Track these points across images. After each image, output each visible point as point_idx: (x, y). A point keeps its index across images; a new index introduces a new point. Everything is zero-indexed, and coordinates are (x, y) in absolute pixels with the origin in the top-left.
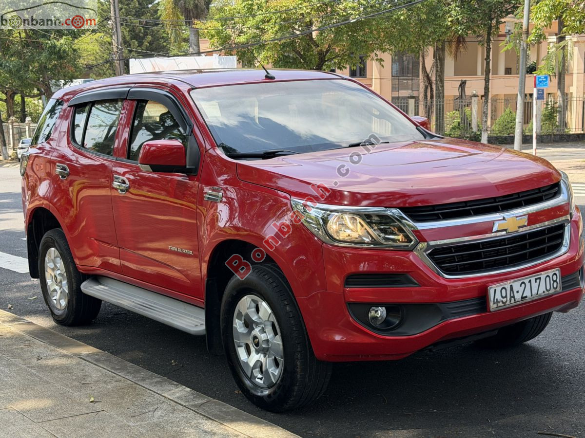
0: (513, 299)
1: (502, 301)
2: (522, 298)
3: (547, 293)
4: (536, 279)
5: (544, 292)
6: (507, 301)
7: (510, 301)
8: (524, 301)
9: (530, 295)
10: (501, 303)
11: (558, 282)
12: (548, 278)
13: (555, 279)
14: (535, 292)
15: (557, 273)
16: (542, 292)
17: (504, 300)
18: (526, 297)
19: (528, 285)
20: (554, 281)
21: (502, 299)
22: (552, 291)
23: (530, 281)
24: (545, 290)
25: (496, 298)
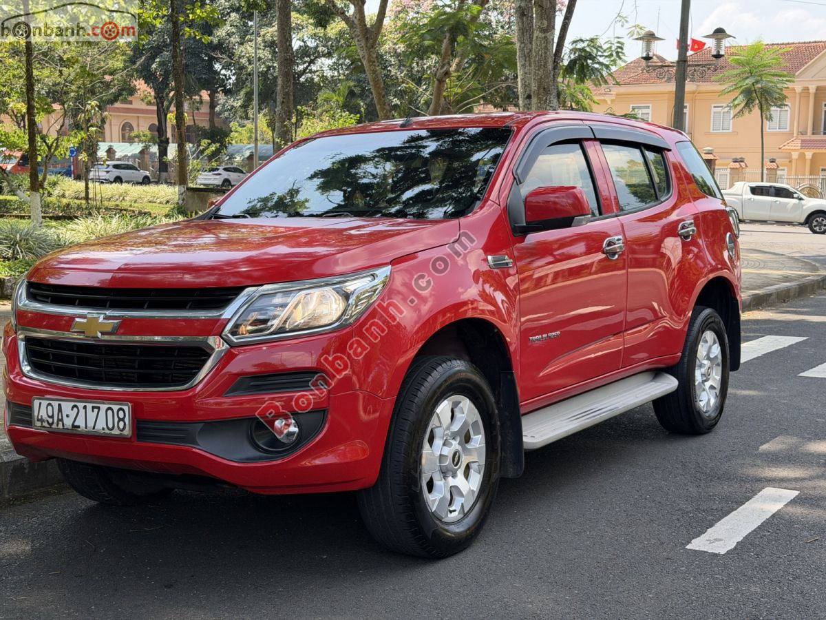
0: (61, 423)
1: (48, 421)
2: (73, 426)
3: (108, 432)
4: (93, 408)
5: (103, 429)
6: (53, 423)
7: (57, 425)
8: (75, 432)
9: (84, 426)
10: (46, 423)
11: (127, 423)
12: (110, 412)
13: (121, 415)
14: (90, 424)
15: (126, 408)
16: (101, 428)
17: (50, 421)
18: (78, 427)
19: (82, 411)
20: (120, 420)
21: (48, 419)
22: (116, 432)
23: (85, 407)
24: (105, 427)
25: (40, 414)
